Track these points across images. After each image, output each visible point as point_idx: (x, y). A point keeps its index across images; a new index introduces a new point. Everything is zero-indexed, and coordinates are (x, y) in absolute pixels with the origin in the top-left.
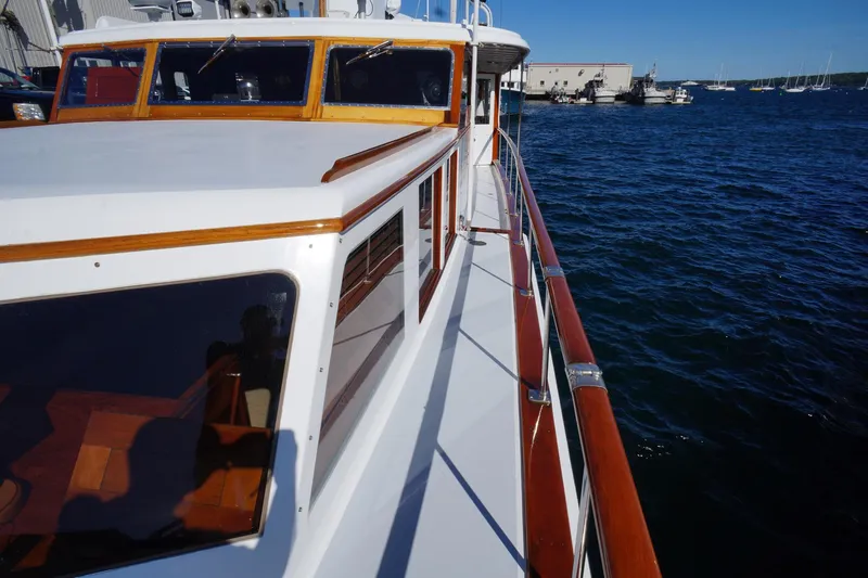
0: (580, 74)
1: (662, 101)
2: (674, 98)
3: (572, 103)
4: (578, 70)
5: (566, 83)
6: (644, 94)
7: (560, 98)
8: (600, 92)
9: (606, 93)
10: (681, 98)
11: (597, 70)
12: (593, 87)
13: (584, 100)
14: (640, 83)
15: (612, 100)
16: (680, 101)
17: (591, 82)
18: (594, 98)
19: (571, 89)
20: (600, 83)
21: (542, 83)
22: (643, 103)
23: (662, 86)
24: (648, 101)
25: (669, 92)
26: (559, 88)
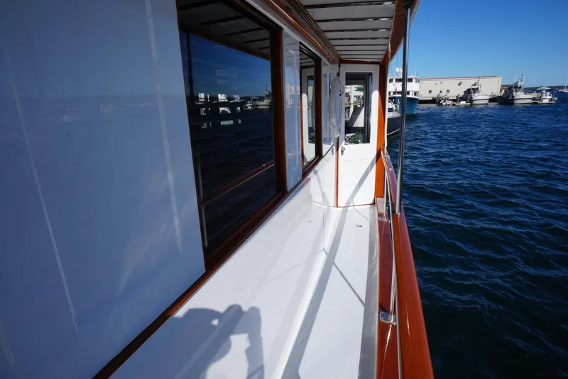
0: (460, 84)
1: (530, 101)
2: (540, 99)
3: (454, 105)
4: (458, 81)
5: (448, 91)
6: (513, 97)
7: (444, 101)
8: (476, 96)
9: (481, 97)
10: (547, 99)
11: (473, 81)
12: (471, 93)
13: (463, 103)
14: (510, 89)
15: (486, 102)
16: (545, 101)
17: (469, 90)
18: (471, 101)
19: (453, 95)
20: (476, 90)
21: (430, 91)
22: (513, 104)
23: (528, 90)
24: (516, 102)
25: (534, 95)
26: (443, 95)
